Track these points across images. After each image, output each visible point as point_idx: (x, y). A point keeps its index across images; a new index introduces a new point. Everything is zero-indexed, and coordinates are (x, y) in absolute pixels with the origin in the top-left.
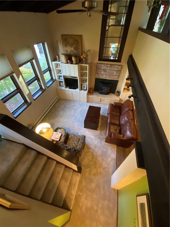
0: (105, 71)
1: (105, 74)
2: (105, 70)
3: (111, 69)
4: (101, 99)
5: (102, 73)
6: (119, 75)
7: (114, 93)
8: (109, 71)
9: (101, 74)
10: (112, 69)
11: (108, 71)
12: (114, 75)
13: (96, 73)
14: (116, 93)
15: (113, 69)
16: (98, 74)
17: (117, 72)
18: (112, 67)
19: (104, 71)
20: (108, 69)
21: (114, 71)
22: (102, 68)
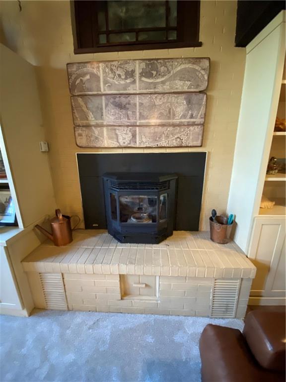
0: (121, 102)
1: (125, 121)
2: (123, 100)
3: (155, 85)
4: (122, 278)
5: (110, 116)
6: (206, 116)
7: (193, 226)
8: (146, 100)
9: (102, 126)
10: (160, 89)
11: (137, 100)
12: (177, 121)
13: (76, 126)
14: (205, 225)
15: (167, 88)
16: (88, 126)
17: (189, 102)
18: (159, 74)
19: (120, 106)
20: (136, 88)
21: (173, 99)
22: (104, 89)
